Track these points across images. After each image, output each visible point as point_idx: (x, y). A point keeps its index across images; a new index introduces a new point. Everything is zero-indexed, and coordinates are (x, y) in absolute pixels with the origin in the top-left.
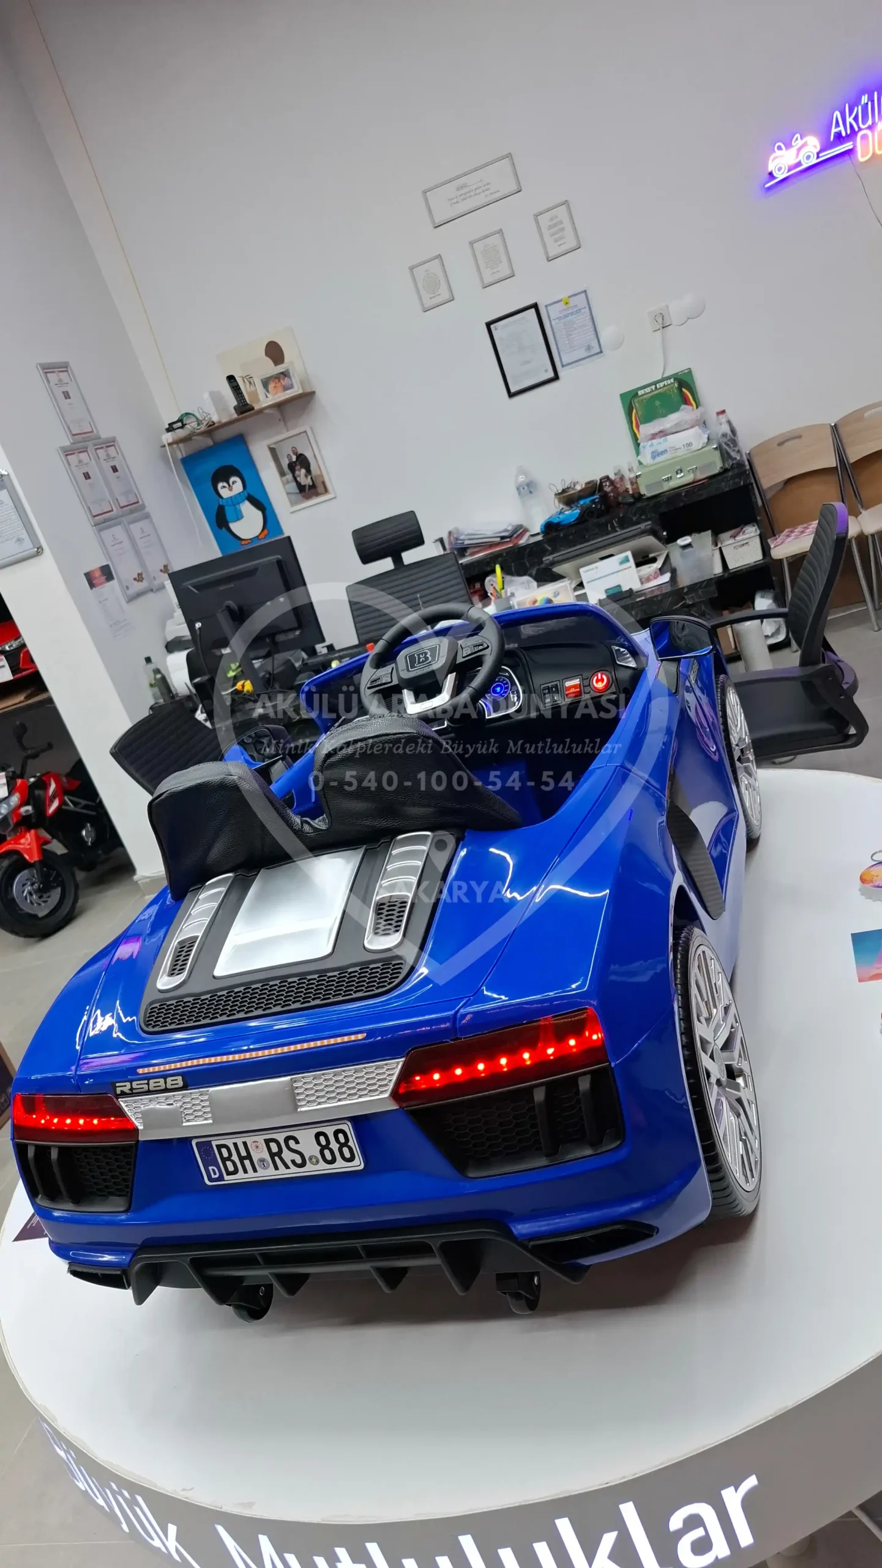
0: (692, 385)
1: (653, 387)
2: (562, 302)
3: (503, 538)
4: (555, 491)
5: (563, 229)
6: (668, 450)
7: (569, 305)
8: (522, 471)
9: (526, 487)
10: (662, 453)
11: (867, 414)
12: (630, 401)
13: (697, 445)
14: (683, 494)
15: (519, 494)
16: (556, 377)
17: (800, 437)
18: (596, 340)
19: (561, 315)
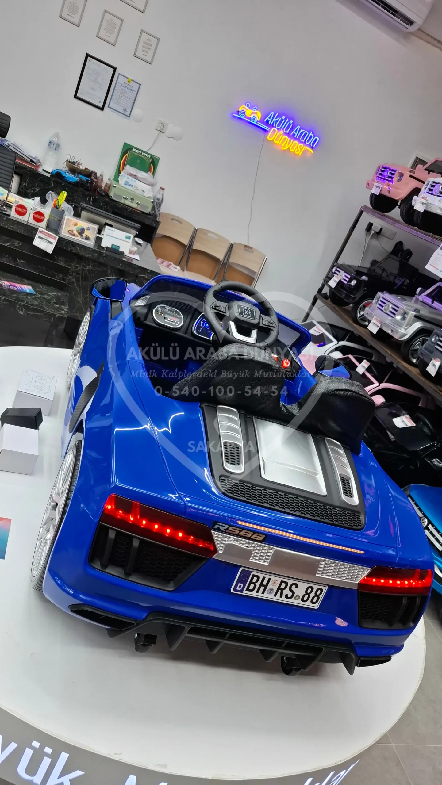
0: (156, 166)
1: (140, 152)
2: (127, 79)
3: (31, 161)
4: (69, 158)
5: (149, 49)
6: (134, 186)
7: (129, 84)
8: (57, 135)
9: (55, 145)
10: (130, 185)
11: (209, 234)
12: (127, 149)
13: (146, 194)
14: (129, 211)
15: (49, 145)
16: (102, 109)
17: (180, 222)
18: (130, 110)
19: (123, 84)
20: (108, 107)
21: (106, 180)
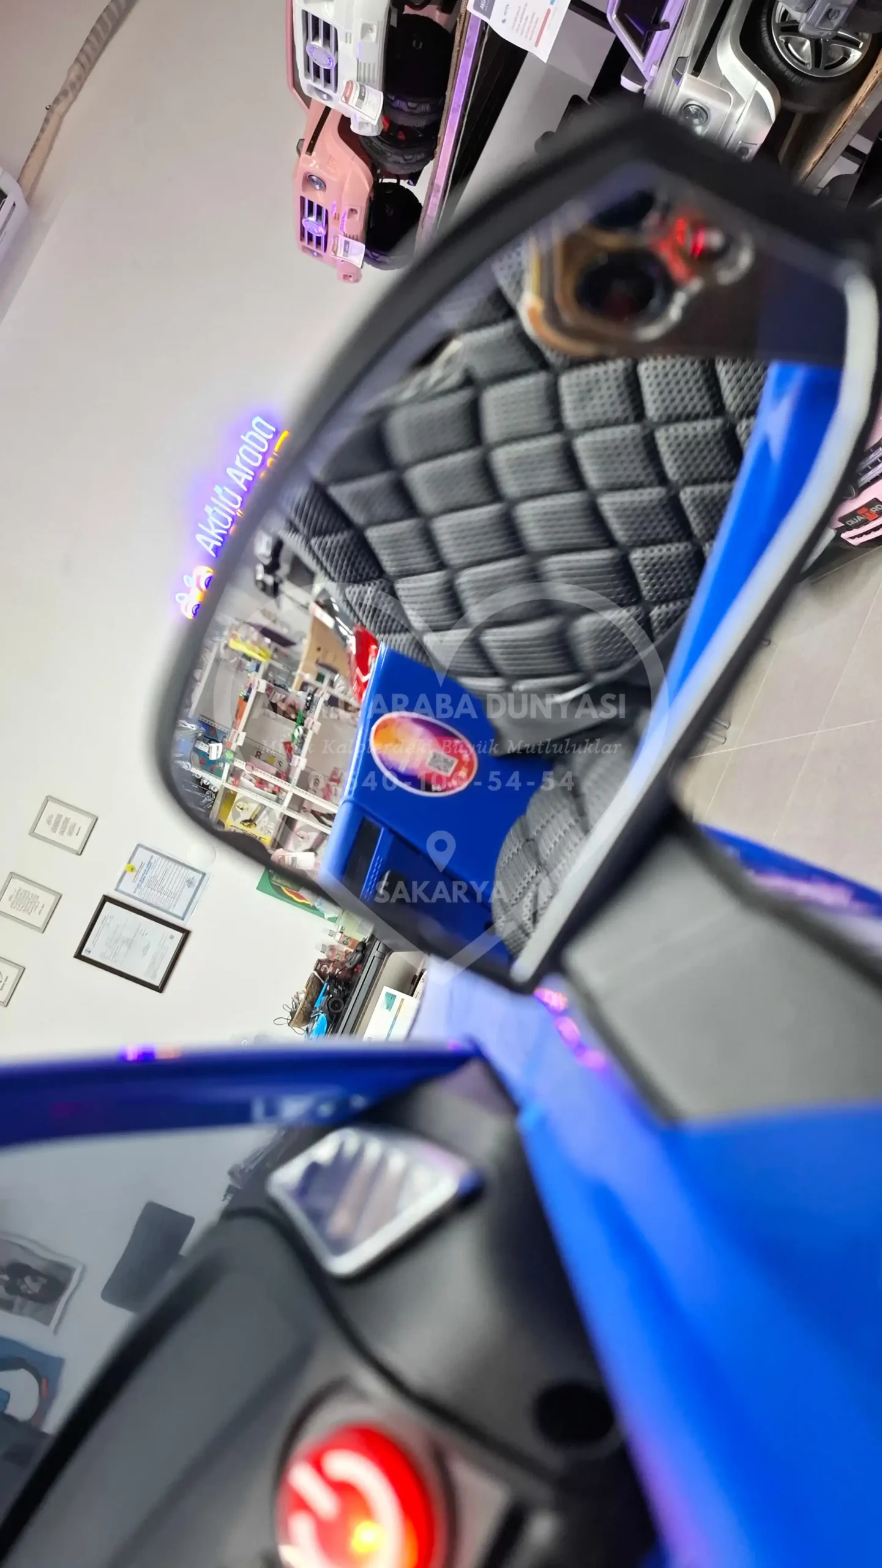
2: (128, 872)
5: (67, 820)
7: (136, 869)
16: (186, 933)
18: (190, 871)
19: (137, 883)
20: (183, 919)
21: (334, 941)
